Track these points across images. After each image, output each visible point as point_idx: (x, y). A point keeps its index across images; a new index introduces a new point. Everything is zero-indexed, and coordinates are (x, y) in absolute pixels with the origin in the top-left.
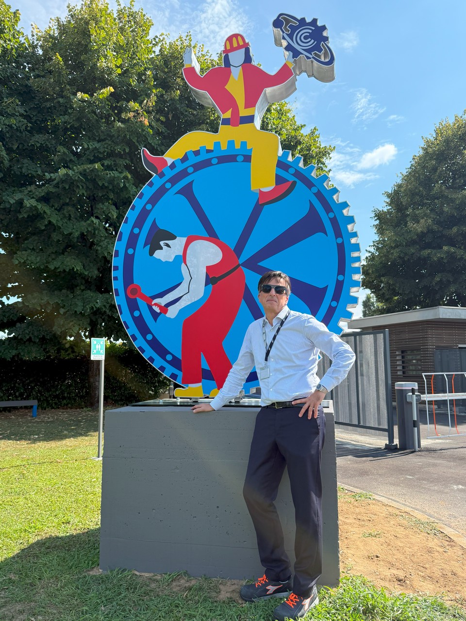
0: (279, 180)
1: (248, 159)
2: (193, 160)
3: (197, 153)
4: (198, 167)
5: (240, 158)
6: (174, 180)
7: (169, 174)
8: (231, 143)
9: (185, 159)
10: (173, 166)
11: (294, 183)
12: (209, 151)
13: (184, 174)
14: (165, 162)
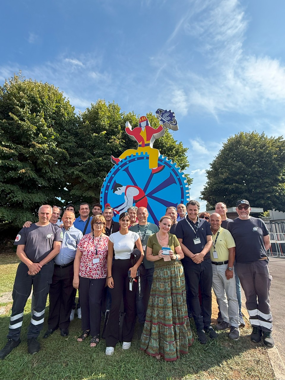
0: (159, 165)
1: (148, 158)
2: (129, 159)
3: (130, 157)
4: (130, 161)
5: (145, 158)
6: (122, 166)
7: (120, 164)
8: (142, 153)
9: (126, 159)
10: (122, 161)
11: (164, 166)
12: (134, 156)
13: (126, 164)
14: (119, 160)
